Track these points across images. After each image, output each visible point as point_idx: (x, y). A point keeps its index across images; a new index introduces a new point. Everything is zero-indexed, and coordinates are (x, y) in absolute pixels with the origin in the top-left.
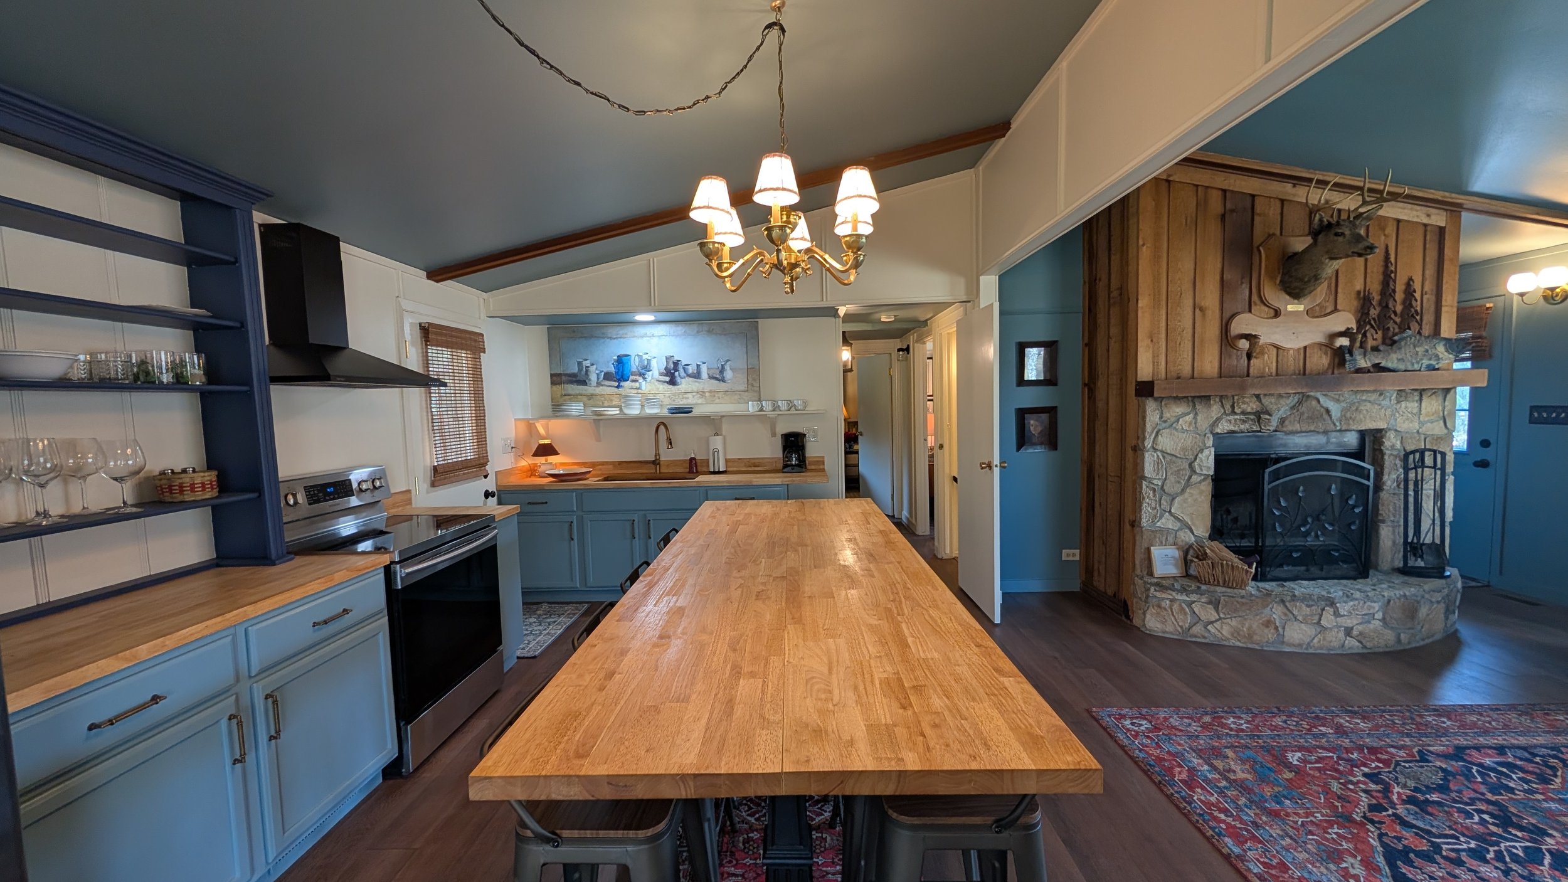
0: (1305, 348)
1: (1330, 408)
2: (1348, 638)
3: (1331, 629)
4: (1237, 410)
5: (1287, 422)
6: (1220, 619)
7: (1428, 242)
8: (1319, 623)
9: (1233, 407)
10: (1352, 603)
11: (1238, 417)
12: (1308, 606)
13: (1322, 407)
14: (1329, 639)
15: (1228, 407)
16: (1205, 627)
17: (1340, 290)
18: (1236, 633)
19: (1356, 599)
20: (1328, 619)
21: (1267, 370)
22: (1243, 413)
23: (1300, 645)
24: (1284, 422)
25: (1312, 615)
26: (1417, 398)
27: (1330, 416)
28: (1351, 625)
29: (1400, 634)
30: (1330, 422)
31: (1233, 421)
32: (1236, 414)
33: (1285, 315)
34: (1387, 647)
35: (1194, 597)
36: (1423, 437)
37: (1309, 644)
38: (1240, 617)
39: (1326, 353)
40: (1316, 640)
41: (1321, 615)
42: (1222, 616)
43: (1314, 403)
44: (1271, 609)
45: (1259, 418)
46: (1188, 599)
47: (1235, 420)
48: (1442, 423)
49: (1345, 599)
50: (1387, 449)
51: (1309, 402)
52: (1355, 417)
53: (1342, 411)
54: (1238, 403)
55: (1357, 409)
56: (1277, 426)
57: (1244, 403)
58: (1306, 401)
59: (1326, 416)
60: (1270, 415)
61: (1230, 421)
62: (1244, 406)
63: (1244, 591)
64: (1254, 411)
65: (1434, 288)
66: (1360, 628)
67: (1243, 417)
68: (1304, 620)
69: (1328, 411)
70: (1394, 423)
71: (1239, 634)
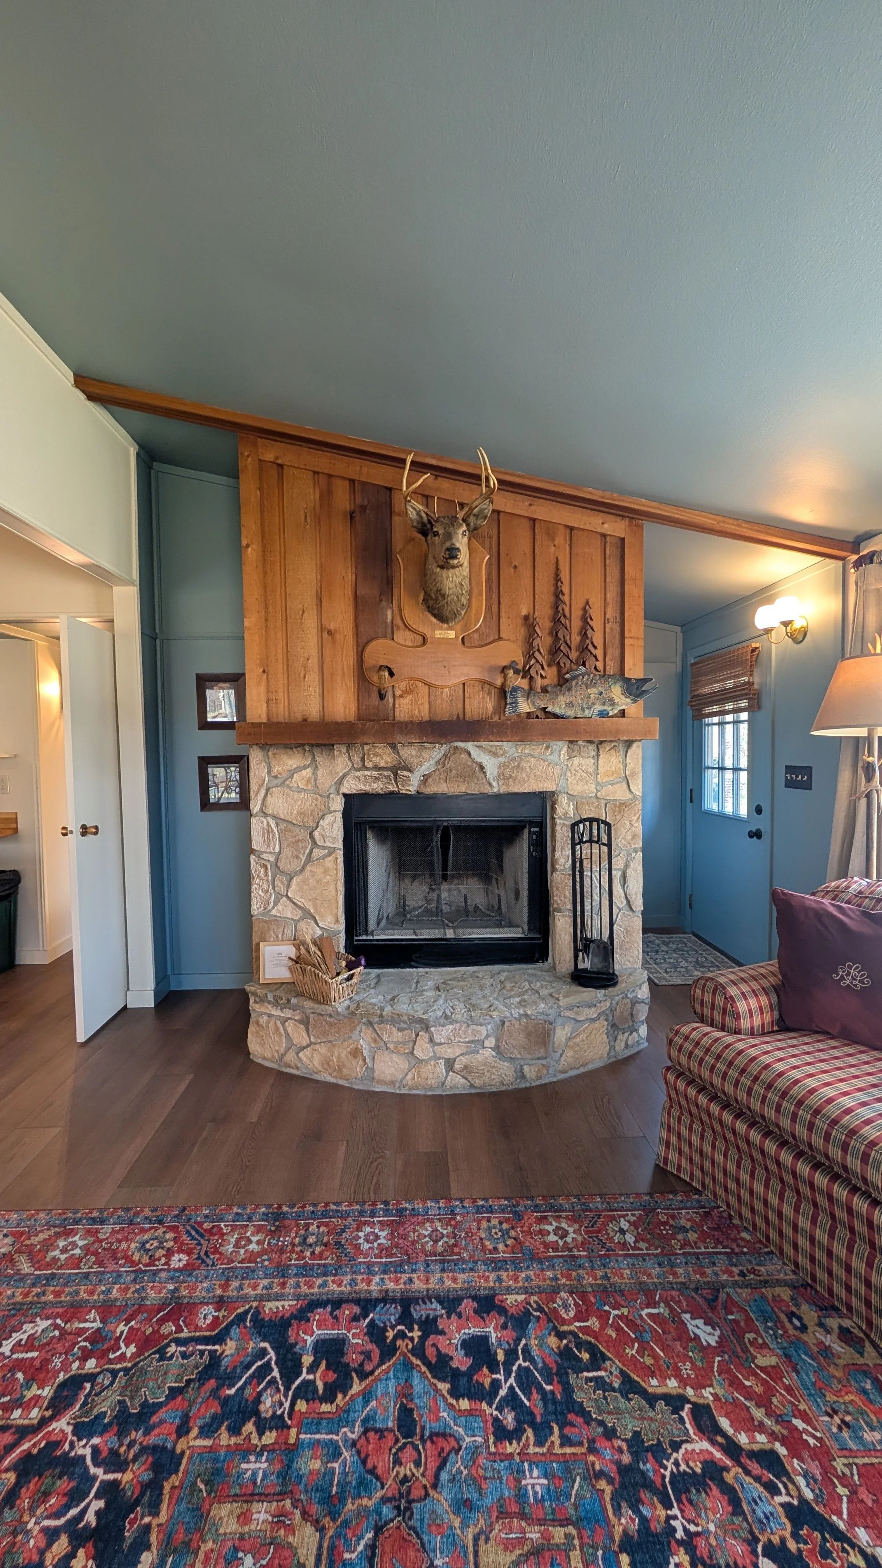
0: (464, 684)
1: (485, 763)
2: (451, 1073)
3: (426, 1061)
4: (369, 764)
5: (430, 781)
6: (311, 1043)
7: (607, 556)
8: (412, 1053)
9: (363, 760)
10: (451, 1027)
11: (368, 773)
12: (400, 1030)
13: (474, 761)
14: (424, 1075)
15: (357, 759)
16: (297, 1054)
17: (503, 614)
18: (326, 1063)
19: (457, 1022)
20: (422, 1050)
21: (417, 712)
22: (376, 768)
23: (392, 1083)
24: (426, 780)
25: (404, 1043)
26: (593, 753)
27: (485, 774)
28: (452, 1056)
29: (522, 1066)
30: (484, 781)
31: (362, 778)
32: (367, 769)
33: (431, 643)
34: (503, 1085)
35: (288, 1013)
36: (603, 802)
37: (401, 1081)
38: (330, 1042)
39: (489, 693)
40: (409, 1077)
41: (415, 1043)
42: (313, 1040)
43: (464, 756)
44: (360, 1032)
45: (396, 775)
46: (283, 1015)
47: (365, 776)
48: (625, 784)
49: (442, 1021)
50: (560, 818)
51: (457, 755)
52: (517, 776)
53: (499, 768)
54: (369, 755)
55: (518, 766)
56: (419, 786)
57: (375, 755)
58: (454, 754)
59: (481, 775)
60: (410, 771)
61: (358, 777)
62: (376, 760)
63: (330, 1008)
64: (389, 765)
65: (618, 615)
66: (464, 1060)
67: (375, 773)
68: (396, 1048)
69: (482, 768)
70: (565, 785)
71: (328, 1064)
